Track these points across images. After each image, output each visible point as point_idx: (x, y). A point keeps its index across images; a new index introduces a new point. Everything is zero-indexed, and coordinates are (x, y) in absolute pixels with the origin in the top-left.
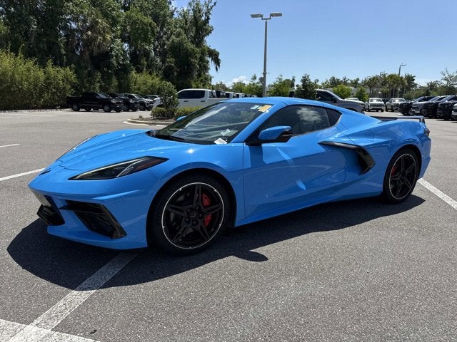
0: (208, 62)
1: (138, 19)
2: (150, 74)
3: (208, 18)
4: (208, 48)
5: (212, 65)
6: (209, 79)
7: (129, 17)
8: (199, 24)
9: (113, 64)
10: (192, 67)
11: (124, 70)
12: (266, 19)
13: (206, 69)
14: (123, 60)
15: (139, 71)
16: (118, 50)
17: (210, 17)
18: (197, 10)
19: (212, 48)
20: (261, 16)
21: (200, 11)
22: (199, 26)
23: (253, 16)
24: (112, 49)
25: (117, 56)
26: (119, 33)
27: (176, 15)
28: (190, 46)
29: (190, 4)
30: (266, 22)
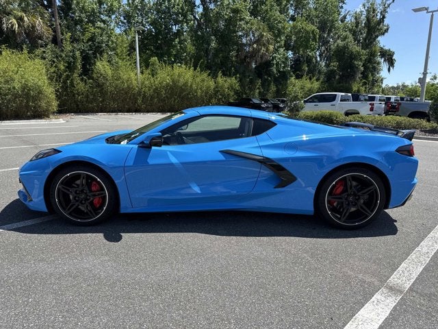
0: (379, 63)
1: (303, 28)
2: (310, 79)
3: (384, 17)
4: (382, 48)
5: (384, 66)
6: (376, 82)
7: (294, 27)
8: (372, 24)
9: (273, 72)
10: (355, 70)
11: (284, 76)
12: (433, 12)
13: (375, 70)
14: (284, 67)
15: (298, 77)
16: (279, 59)
17: (387, 15)
18: (371, 10)
19: (386, 48)
20: (427, 9)
21: (374, 10)
22: (373, 27)
23: (415, 11)
24: (274, 58)
25: (277, 64)
26: (283, 43)
27: (348, 19)
28: (355, 48)
29: (364, 5)
30: (432, 16)
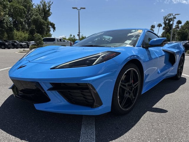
0: (50, 28)
1: (17, 7)
2: (23, 32)
3: (50, 9)
4: (50, 22)
5: (52, 29)
6: (50, 35)
7: (12, 6)
8: (46, 11)
9: (5, 27)
10: (43, 29)
11: (10, 30)
12: (79, 10)
13: (49, 31)
14: (10, 25)
15: (18, 30)
16: (7, 20)
18: (44, 5)
19: (52, 22)
20: (77, 8)
21: (46, 6)
22: (45, 12)
23: (73, 8)
24: (4, 19)
25: (7, 23)
26: (7, 12)
27: (34, 7)
28: (42, 21)
29: (41, 2)
30: (79, 11)
